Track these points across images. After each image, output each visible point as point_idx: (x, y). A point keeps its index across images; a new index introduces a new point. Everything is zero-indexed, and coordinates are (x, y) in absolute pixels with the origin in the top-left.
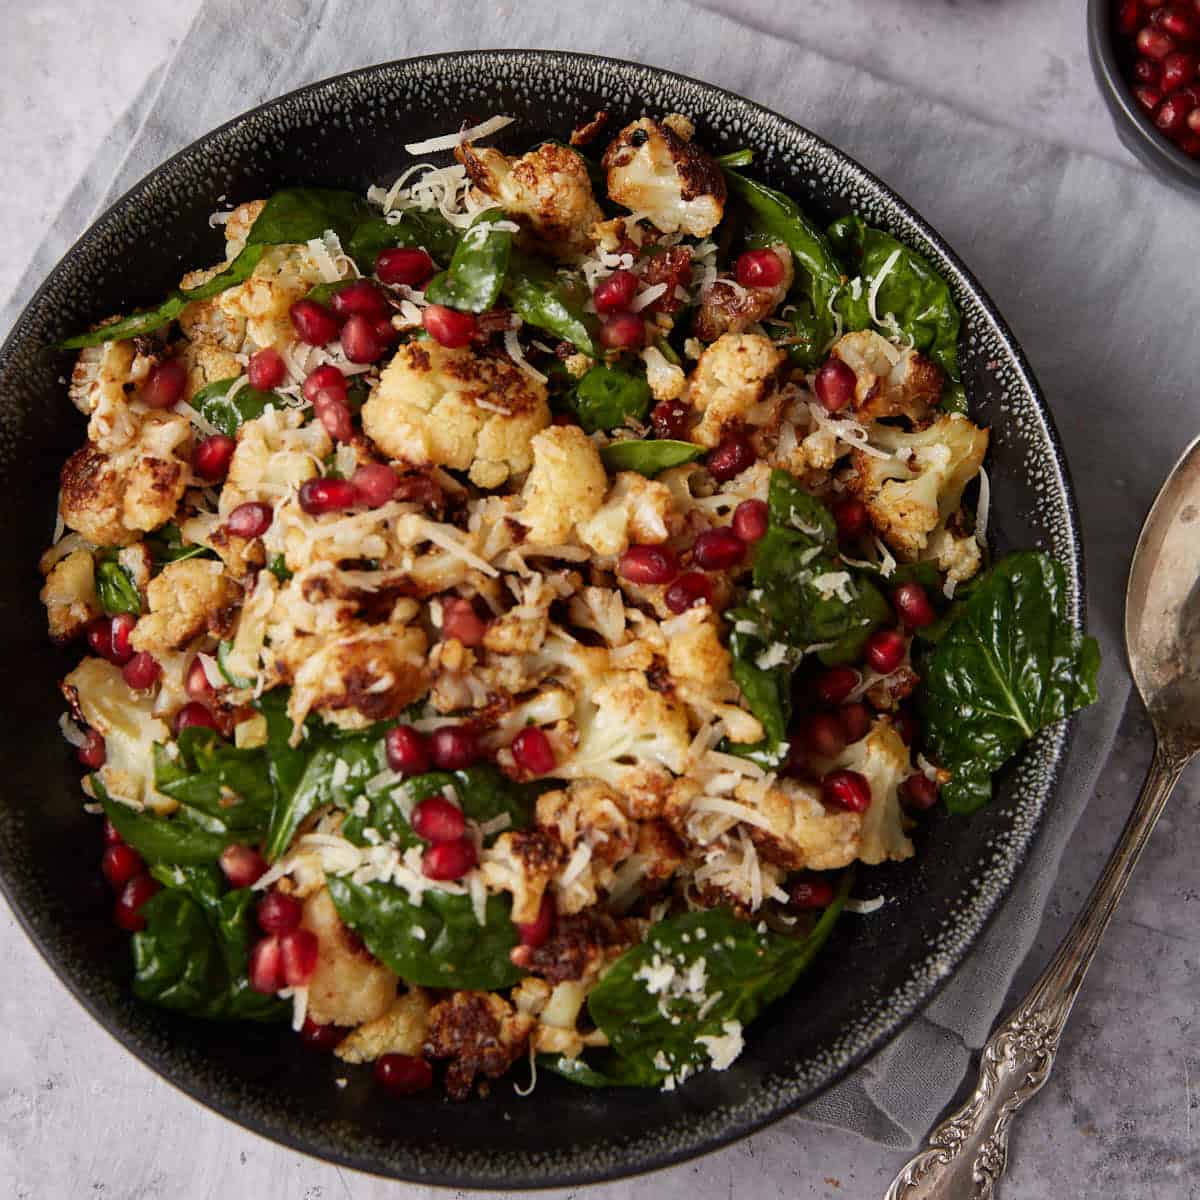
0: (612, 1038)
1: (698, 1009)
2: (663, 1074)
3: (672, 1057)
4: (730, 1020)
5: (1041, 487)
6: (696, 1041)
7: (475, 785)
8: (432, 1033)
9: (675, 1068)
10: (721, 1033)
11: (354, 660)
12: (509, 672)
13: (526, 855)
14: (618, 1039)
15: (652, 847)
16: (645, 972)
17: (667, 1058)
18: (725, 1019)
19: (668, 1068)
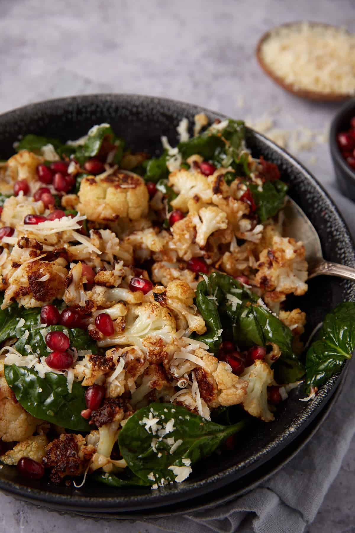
0: (128, 463)
1: (170, 448)
2: (152, 483)
3: (157, 476)
4: (185, 458)
5: (343, 256)
6: (169, 468)
7: (78, 336)
8: (47, 454)
9: (158, 481)
10: (182, 465)
11: (34, 268)
12: (99, 295)
13: (95, 362)
14: (131, 463)
15: (154, 373)
16: (145, 420)
17: (155, 476)
18: (183, 457)
19: (154, 480)
